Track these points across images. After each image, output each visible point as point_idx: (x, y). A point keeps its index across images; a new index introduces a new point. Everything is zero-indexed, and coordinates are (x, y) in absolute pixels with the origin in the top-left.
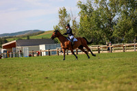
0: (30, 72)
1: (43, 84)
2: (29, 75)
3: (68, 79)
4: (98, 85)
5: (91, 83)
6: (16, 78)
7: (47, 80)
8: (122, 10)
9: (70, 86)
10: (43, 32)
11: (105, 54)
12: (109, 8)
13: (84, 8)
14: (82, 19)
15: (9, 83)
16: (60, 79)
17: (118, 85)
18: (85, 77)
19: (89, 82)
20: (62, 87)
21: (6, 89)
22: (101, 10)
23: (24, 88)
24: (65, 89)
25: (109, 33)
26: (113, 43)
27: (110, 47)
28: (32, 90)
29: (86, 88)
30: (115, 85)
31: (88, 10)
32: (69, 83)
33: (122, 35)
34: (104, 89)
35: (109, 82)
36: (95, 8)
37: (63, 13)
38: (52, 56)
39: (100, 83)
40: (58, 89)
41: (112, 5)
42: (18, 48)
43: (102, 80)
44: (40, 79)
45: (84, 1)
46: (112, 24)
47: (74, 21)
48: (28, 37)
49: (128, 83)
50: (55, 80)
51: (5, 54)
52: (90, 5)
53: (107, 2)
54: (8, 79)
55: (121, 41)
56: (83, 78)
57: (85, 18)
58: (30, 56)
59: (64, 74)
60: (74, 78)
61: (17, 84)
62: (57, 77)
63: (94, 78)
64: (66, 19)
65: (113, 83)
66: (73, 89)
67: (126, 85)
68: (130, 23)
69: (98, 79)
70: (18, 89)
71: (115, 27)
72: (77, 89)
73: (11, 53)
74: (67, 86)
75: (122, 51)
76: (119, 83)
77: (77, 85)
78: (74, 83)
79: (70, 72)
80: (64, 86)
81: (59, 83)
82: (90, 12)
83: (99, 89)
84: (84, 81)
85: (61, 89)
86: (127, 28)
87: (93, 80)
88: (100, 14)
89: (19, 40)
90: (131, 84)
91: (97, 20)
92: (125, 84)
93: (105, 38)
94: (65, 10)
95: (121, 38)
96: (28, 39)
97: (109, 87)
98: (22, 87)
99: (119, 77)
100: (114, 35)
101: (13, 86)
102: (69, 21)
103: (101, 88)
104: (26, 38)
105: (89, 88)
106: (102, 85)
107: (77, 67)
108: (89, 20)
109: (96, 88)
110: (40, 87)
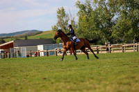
0: (27, 73)
1: (41, 85)
2: (27, 76)
3: (66, 80)
4: (97, 86)
5: (90, 84)
6: (13, 79)
7: (45, 81)
8: (122, 10)
9: (68, 87)
10: (41, 32)
11: (104, 54)
12: (108, 8)
13: (83, 7)
14: (81, 19)
15: (7, 84)
16: (58, 80)
17: (117, 86)
18: (84, 77)
19: (88, 83)
20: (60, 87)
21: (3, 90)
22: (100, 10)
23: (21, 88)
24: (63, 89)
25: (108, 33)
26: (112, 43)
27: (109, 47)
28: (29, 90)
29: (85, 89)
30: (114, 85)
31: (87, 10)
32: (67, 84)
33: (121, 35)
34: (103, 89)
35: (107, 83)
36: (94, 8)
37: (62, 13)
38: (50, 56)
39: (99, 84)
40: (56, 90)
41: (111, 5)
42: (16, 48)
43: (100, 81)
44: (38, 80)
45: (83, 1)
46: (111, 25)
47: (73, 21)
48: (26, 37)
49: (127, 84)
50: (53, 81)
51: (3, 54)
52: (89, 5)
53: (106, 2)
54: (5, 80)
55: (120, 42)
56: (82, 79)
57: (84, 18)
58: (28, 56)
59: (63, 75)
60: (72, 78)
61: (15, 84)
62: (55, 78)
63: (92, 79)
64: (65, 19)
65: (112, 84)
66: (72, 90)
67: (125, 86)
68: (130, 23)
69: (97, 80)
70: (16, 90)
71: (114, 27)
72: (75, 90)
73: (8, 54)
74: (66, 87)
75: (121, 51)
76: (118, 83)
77: (75, 86)
78: (72, 84)
79: (69, 73)
80: (63, 87)
81: (57, 84)
82: (89, 12)
83: (97, 90)
84: (83, 82)
85: (60, 89)
86: (126, 29)
87: (92, 81)
88: (99, 14)
89: (17, 40)
90: (130, 85)
91: (96, 20)
92: (125, 84)
93: (104, 39)
94: (63, 10)
95: (120, 38)
96: (26, 39)
97: (108, 88)
98: (19, 88)
99: (118, 78)
100: (113, 35)
101: (10, 86)
102: (67, 21)
103: (99, 88)
104: (24, 39)
105: (88, 89)
106: (101, 86)
107: (75, 68)
108: (88, 20)
109: (95, 89)
110: (38, 88)
